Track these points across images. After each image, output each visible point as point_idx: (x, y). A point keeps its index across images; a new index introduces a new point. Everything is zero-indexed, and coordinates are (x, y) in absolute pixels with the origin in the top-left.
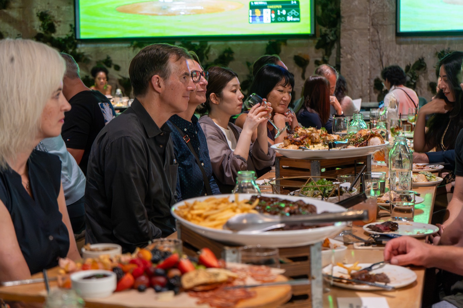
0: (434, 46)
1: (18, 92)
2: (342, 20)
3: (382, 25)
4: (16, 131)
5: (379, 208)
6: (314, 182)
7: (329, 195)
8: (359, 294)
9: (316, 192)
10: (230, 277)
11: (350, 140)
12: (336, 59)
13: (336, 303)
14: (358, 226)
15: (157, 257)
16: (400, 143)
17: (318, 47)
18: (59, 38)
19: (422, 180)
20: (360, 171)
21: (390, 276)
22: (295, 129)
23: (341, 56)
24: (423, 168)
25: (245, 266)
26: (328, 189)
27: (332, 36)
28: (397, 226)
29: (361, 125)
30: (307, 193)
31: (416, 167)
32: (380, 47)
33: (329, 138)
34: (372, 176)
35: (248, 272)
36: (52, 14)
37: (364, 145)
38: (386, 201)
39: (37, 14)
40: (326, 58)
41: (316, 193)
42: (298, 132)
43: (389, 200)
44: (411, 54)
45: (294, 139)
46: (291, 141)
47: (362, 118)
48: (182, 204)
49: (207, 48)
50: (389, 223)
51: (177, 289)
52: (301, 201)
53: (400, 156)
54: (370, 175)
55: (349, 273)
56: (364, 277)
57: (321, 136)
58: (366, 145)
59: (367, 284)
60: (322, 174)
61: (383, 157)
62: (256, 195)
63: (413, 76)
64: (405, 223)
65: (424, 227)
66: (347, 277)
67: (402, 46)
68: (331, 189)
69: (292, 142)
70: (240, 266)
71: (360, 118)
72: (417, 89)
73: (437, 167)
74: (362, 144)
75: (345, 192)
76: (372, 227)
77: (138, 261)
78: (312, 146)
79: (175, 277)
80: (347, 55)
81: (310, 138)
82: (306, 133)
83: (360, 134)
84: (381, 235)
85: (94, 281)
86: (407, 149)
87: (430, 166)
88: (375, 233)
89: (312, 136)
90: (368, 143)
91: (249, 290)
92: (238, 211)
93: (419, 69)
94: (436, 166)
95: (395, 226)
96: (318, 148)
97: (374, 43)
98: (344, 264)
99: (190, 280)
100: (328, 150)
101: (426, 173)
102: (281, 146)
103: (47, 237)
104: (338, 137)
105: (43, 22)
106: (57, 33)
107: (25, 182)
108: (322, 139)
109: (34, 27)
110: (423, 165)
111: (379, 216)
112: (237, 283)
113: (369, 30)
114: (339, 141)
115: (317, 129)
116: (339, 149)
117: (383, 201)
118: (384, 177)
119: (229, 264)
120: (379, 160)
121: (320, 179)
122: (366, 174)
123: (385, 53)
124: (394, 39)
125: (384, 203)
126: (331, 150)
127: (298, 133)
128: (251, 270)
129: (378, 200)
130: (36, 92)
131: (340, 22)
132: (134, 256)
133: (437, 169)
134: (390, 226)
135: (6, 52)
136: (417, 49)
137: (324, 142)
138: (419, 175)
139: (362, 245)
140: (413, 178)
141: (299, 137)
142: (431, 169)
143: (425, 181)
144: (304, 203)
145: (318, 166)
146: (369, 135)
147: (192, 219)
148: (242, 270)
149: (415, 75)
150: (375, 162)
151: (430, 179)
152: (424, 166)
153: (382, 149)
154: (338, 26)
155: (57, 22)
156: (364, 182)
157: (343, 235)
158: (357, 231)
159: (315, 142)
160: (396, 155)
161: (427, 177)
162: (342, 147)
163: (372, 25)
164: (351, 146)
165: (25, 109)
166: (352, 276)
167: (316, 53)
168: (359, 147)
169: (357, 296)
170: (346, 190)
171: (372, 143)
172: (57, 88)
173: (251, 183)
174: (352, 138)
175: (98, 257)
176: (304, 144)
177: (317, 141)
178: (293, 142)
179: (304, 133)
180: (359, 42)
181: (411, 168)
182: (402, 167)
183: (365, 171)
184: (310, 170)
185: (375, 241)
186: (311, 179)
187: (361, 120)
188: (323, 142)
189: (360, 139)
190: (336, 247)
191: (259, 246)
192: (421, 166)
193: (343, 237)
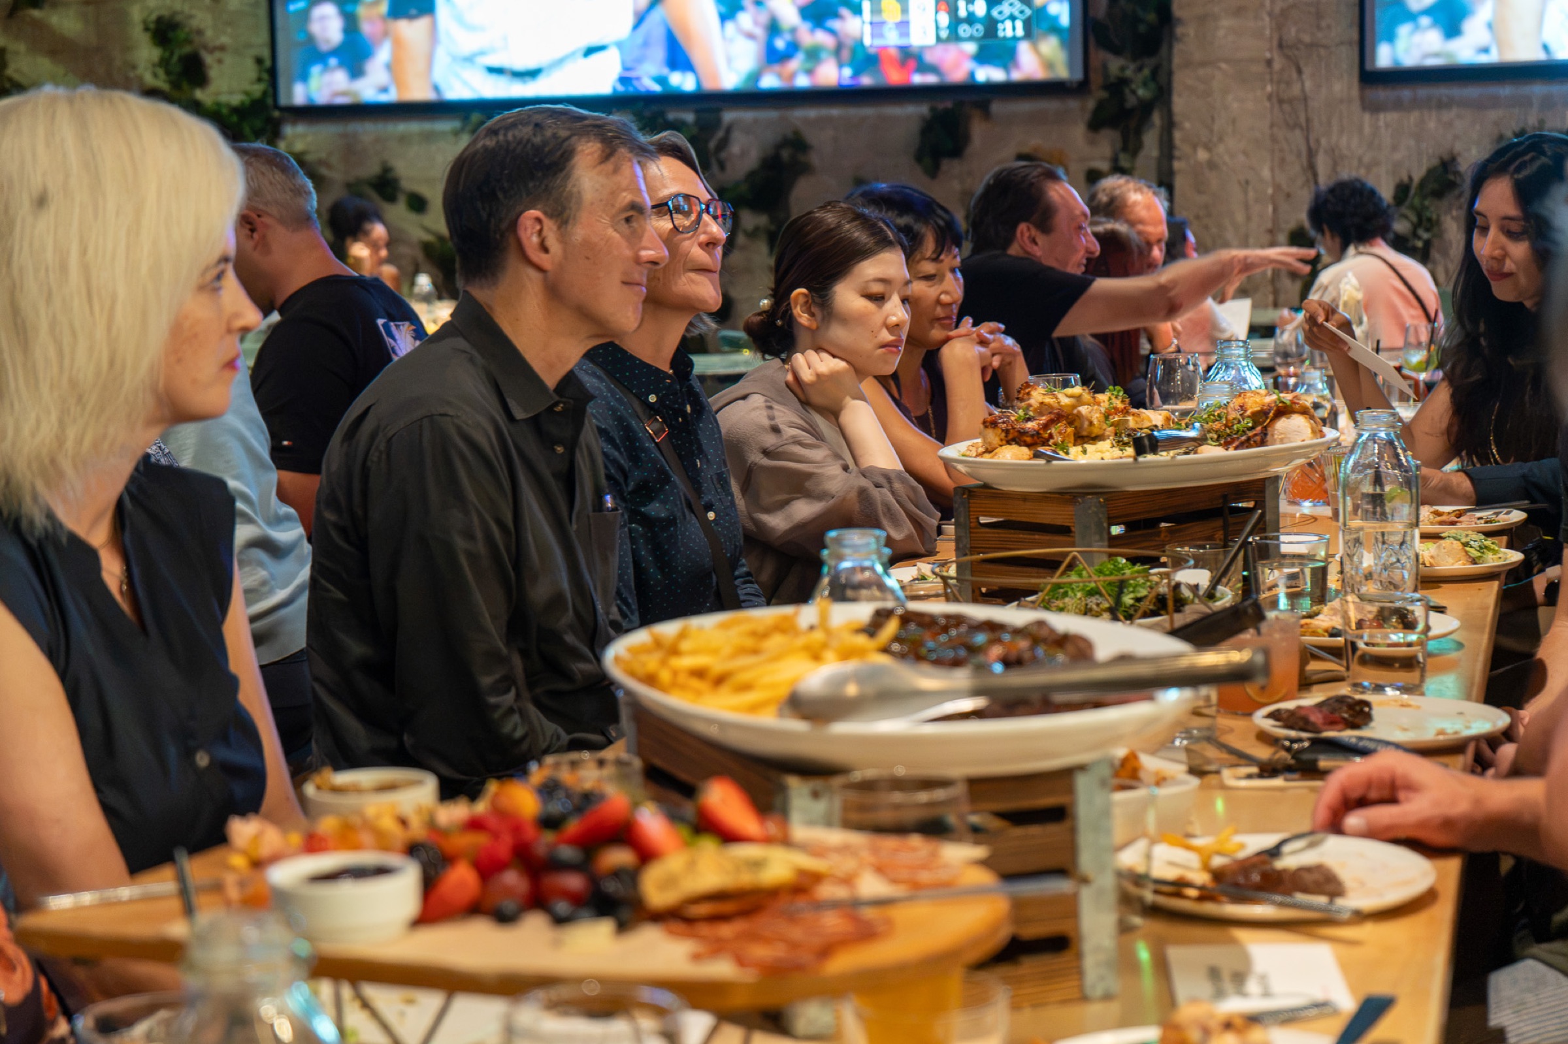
0: (1493, 115)
1: (86, 269)
2: (1179, 30)
3: (1313, 46)
4: (80, 398)
5: (1308, 654)
6: (1084, 568)
7: (1136, 611)
8: (1242, 935)
9: (1092, 602)
10: (803, 873)
11: (1206, 426)
12: (1159, 160)
13: (1162, 966)
14: (1236, 714)
15: (556, 807)
16: (1375, 435)
17: (1096, 124)
18: (218, 104)
19: (1451, 560)
20: (1242, 530)
21: (1345, 875)
22: (1019, 392)
23: (1177, 153)
24: (1456, 519)
25: (856, 839)
26: (1133, 592)
27: (1145, 84)
28: (1366, 709)
29: (1245, 381)
30: (1061, 605)
31: (1431, 517)
32: (1308, 120)
33: (1137, 423)
34: (1284, 549)
35: (866, 855)
36: (195, 23)
37: (1255, 442)
38: (1330, 630)
39: (145, 22)
40: (1124, 162)
41: (1094, 607)
42: (1032, 401)
43: (1339, 627)
44: (1412, 143)
45: (1018, 426)
46: (1007, 432)
47: (1247, 355)
48: (640, 637)
49: (720, 134)
50: (1341, 700)
51: (625, 914)
52: (1041, 623)
53: (1378, 480)
54: (1276, 542)
55: (1206, 867)
56: (1256, 877)
57: (1107, 417)
58: (1263, 443)
59: (1268, 900)
60: (1114, 541)
61: (1320, 485)
62: (890, 604)
63: (1420, 216)
64: (1396, 701)
65: (1461, 714)
66: (1201, 878)
67: (1382, 116)
68: (1143, 592)
69: (1010, 437)
70: (836, 837)
71: (1239, 356)
72: (1435, 263)
73: (1501, 516)
74: (1249, 439)
75: (1193, 602)
76: (1285, 716)
77: (493, 822)
78: (1079, 448)
79: (617, 873)
80: (1195, 147)
81: (1070, 423)
82: (1056, 405)
83: (1243, 408)
84: (1315, 742)
85: (348, 889)
86: (1402, 455)
87: (1478, 514)
88: (1293, 733)
89: (1079, 416)
90: (1269, 437)
91: (869, 913)
92: (829, 655)
93: (1438, 194)
94: (1501, 512)
95: (1362, 711)
96: (1099, 455)
97: (1286, 107)
98: (1190, 836)
99: (670, 882)
100: (1131, 460)
101: (1467, 535)
102: (974, 449)
103: (188, 754)
104: (1168, 419)
105: (165, 50)
106: (212, 88)
107: (112, 570)
108: (1112, 425)
109: (134, 67)
110: (1454, 511)
111: (1306, 678)
112: (828, 891)
113: (1269, 63)
114: (1171, 429)
115: (1095, 393)
116: (1169, 458)
117: (1320, 631)
118: (1323, 553)
119: (800, 831)
120: (1307, 499)
121: (1105, 558)
122: (1263, 541)
123: (1323, 141)
124: (1355, 92)
125: (1324, 636)
126: (1141, 459)
127: (1030, 405)
128: (875, 851)
129: (1302, 626)
130: (144, 270)
131: (1172, 35)
132: (481, 807)
133: (1502, 523)
134: (1346, 712)
135: (41, 131)
136: (1432, 125)
137: (1120, 436)
138: (1442, 542)
139: (1250, 777)
140: (1421, 553)
141: (1033, 417)
142: (1481, 525)
143: (1464, 564)
144: (1052, 631)
145: (1101, 516)
146: (1270, 410)
147: (674, 686)
148: (844, 849)
149: (1428, 214)
150: (1293, 503)
151: (1480, 557)
152: (1460, 514)
153: (1314, 455)
154: (1164, 50)
155: (212, 50)
156: (1255, 568)
157: (1185, 742)
158: (1231, 730)
159: (1087, 437)
160: (1361, 477)
161: (1468, 549)
162: (1182, 451)
163: (1281, 46)
164: (1209, 447)
165: (109, 328)
166: (1218, 875)
167: (1092, 143)
168: (1236, 448)
169: (1233, 941)
170: (1196, 594)
171: (1283, 436)
172: (216, 254)
173: (872, 569)
174: (1214, 421)
175: (359, 812)
176: (1051, 442)
177: (1096, 431)
178: (1015, 437)
179: (1049, 406)
180: (1235, 105)
181: (1414, 521)
182: (1384, 517)
183: (1256, 531)
184: (1073, 529)
185: (1292, 762)
186: (1075, 558)
187: (1244, 363)
188: (1116, 434)
189: (1239, 422)
190: (1161, 781)
191: (901, 771)
192: (1449, 513)
193: (1188, 750)
